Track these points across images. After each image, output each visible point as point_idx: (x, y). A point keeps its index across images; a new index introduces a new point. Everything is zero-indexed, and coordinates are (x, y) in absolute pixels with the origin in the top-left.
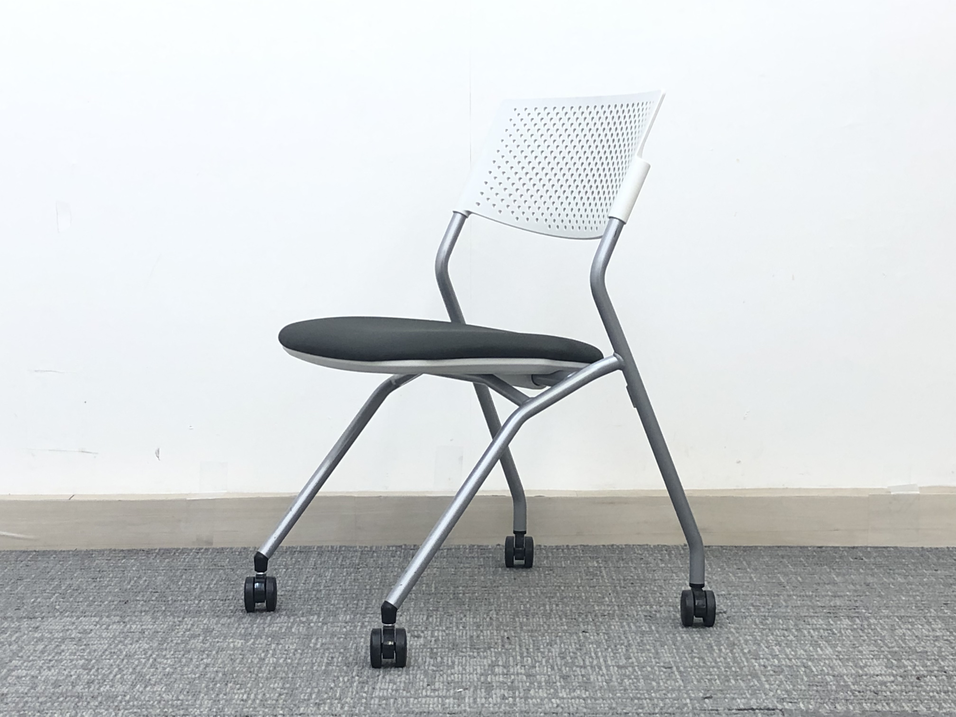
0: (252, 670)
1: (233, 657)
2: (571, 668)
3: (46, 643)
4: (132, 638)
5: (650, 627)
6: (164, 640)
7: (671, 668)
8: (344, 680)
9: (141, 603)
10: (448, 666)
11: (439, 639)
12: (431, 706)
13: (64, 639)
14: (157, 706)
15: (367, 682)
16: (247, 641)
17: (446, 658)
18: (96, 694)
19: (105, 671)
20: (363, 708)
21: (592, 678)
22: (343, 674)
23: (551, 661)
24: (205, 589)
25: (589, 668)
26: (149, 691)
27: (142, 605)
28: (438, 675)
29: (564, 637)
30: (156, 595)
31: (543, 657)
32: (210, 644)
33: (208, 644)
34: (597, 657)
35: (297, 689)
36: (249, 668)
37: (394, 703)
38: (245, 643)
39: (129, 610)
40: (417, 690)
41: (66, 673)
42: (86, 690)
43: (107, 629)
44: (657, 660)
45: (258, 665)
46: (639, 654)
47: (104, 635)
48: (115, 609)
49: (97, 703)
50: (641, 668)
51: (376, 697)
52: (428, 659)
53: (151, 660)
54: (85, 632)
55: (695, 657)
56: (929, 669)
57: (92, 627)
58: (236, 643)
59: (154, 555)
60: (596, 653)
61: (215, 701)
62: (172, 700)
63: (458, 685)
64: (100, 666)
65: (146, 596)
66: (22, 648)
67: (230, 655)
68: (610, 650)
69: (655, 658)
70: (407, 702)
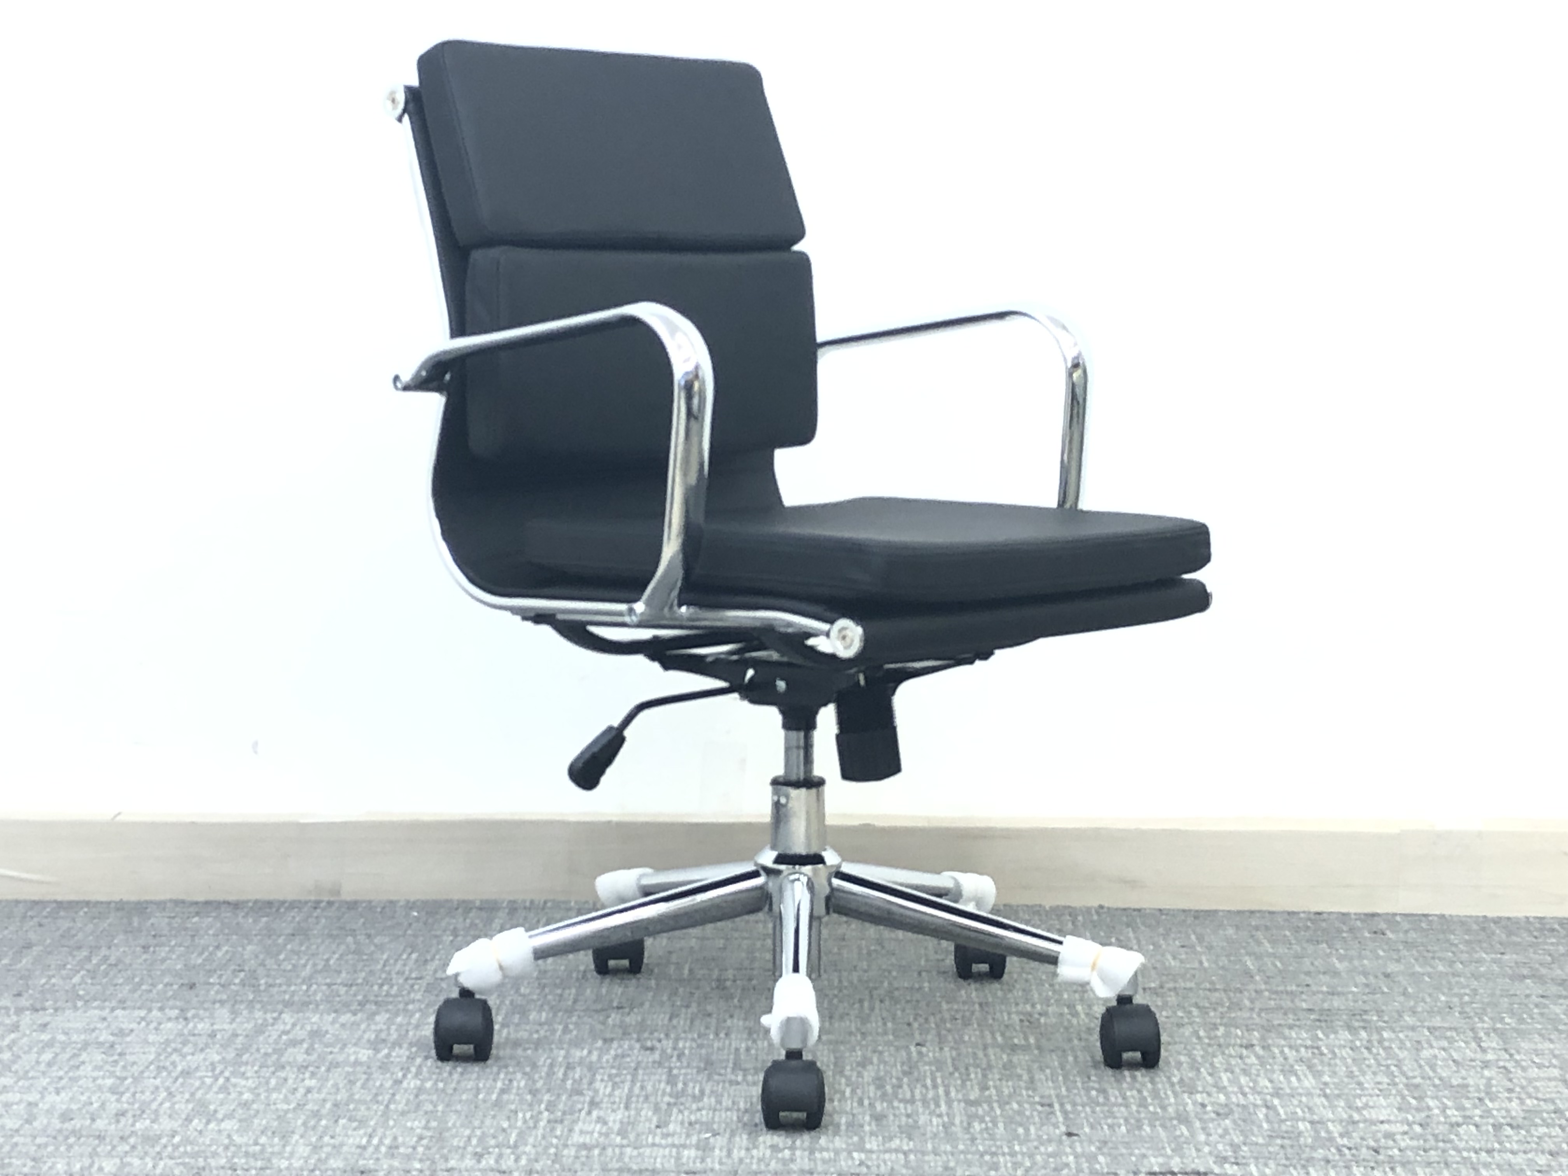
0: (380, 1098)
1: (352, 1078)
2: (890, 1102)
3: (58, 1051)
4: (195, 1045)
5: (1026, 1039)
6: (245, 1049)
7: (1050, 1105)
8: (524, 1116)
9: (217, 987)
10: (694, 1097)
11: (683, 1054)
12: (659, 1160)
13: (86, 1045)
14: (223, 1154)
15: (562, 1121)
16: (377, 1050)
17: (691, 1085)
18: (127, 1133)
19: (147, 1096)
20: (549, 1162)
21: (923, 1119)
22: (525, 1107)
23: (859, 1091)
24: (320, 967)
25: (919, 1104)
26: (213, 1130)
27: (217, 992)
28: (675, 1110)
29: (886, 1054)
30: (242, 975)
31: (847, 1085)
32: (319, 1056)
33: (314, 1057)
34: (935, 1086)
35: (449, 1129)
36: (376, 1095)
37: (600, 1155)
38: (375, 1055)
39: (196, 999)
40: (638, 1135)
41: (84, 1098)
42: (113, 1127)
43: (156, 1029)
44: (1030, 1093)
45: (391, 1091)
46: (1004, 1083)
47: (151, 1038)
48: (174, 997)
49: (127, 1148)
50: (1003, 1104)
51: (573, 1145)
52: (663, 1085)
53: (221, 1081)
54: (121, 1033)
55: (1093, 1088)
56: (1468, 1113)
57: (134, 1026)
58: (360, 1056)
59: (246, 910)
60: (934, 1080)
61: (315, 1147)
62: (247, 1145)
63: (707, 1126)
64: (139, 1089)
65: (224, 977)
66: (19, 1057)
67: (348, 1073)
68: (957, 1075)
69: (1027, 1089)
70: (621, 1154)
